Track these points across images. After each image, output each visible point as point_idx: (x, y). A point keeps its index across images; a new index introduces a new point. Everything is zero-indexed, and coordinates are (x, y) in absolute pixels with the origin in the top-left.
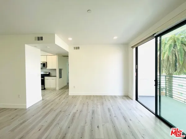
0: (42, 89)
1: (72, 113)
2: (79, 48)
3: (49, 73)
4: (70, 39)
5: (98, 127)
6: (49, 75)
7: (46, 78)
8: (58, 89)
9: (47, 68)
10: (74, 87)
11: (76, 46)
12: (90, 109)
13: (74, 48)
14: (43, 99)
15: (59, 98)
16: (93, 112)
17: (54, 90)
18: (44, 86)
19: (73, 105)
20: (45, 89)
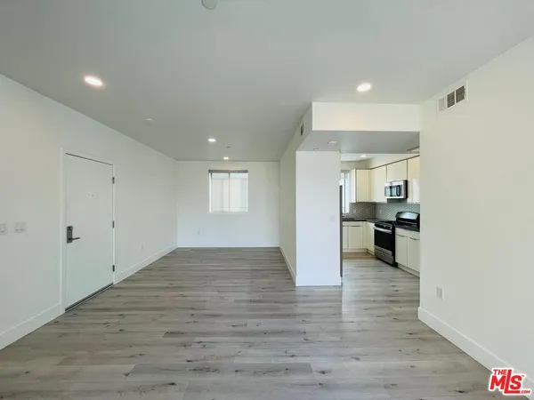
6: (417, 223)
9: (409, 200)
11: (445, 96)
13: (442, 100)
18: (394, 254)
20: (395, 265)
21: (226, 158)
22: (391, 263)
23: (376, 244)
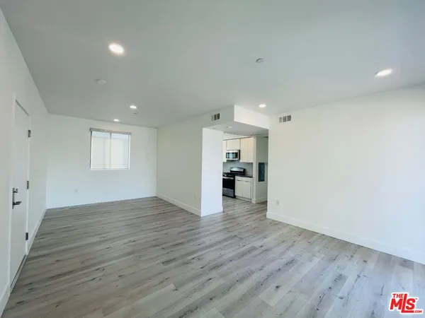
0: (223, 195)
1: (249, 246)
2: (289, 118)
3: (244, 170)
4: (262, 106)
5: (277, 287)
6: (243, 173)
7: (237, 178)
8: (254, 201)
9: (241, 161)
10: (278, 203)
11: (282, 116)
12: (290, 255)
13: (280, 118)
14: (224, 212)
15: (246, 217)
16: (291, 263)
17: (248, 202)
18: (234, 192)
19: (261, 236)
20: (234, 197)
21: (115, 120)
22: (232, 196)
23: (224, 187)
